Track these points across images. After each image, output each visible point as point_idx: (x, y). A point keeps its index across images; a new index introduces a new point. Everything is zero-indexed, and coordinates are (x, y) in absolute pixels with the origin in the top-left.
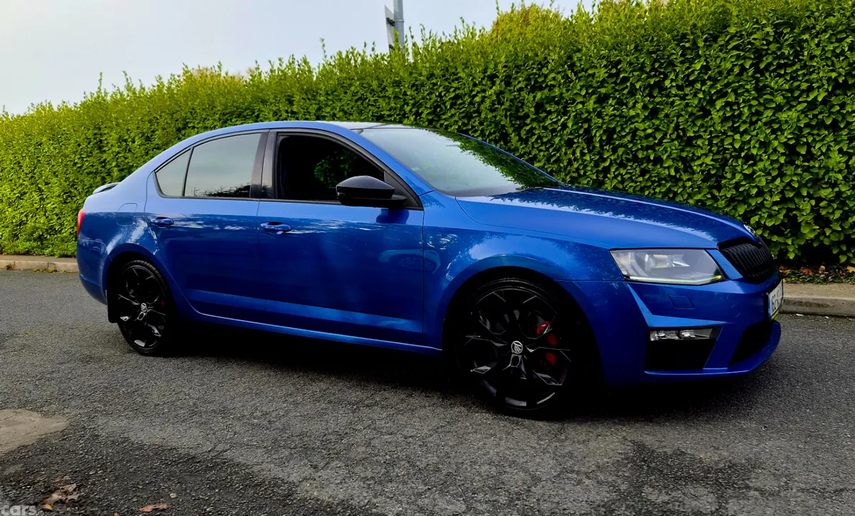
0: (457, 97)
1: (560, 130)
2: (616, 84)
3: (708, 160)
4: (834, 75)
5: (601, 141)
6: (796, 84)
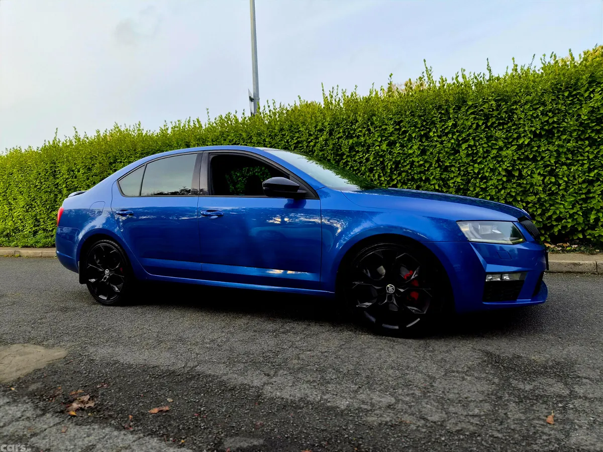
0: (298, 142)
1: (365, 162)
2: (400, 135)
3: (459, 180)
4: (533, 129)
5: (391, 168)
6: (510, 135)
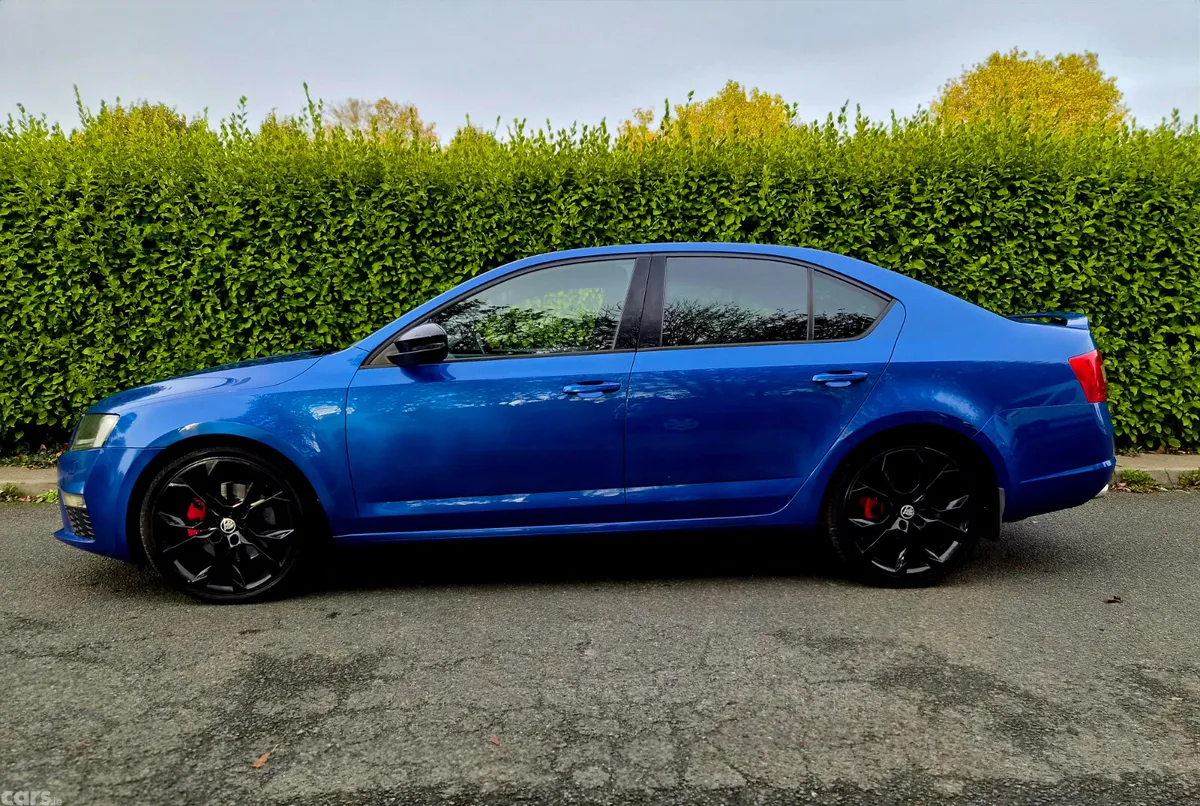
2: (256, 229)
4: (484, 250)
5: (238, 296)
6: (451, 255)
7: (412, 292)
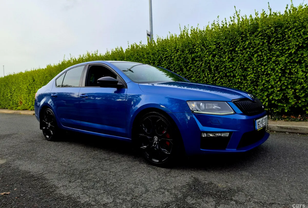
1: (200, 66)
2: (219, 50)
3: (252, 76)
4: (297, 43)
6: (284, 47)
7: (268, 62)
